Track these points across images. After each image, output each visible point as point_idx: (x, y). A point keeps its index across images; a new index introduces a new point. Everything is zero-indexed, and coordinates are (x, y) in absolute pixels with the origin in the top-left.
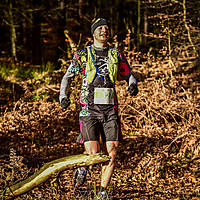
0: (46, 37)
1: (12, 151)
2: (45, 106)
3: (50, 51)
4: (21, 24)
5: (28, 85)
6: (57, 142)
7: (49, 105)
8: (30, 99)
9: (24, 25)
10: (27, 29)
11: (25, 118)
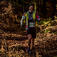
0: (48, 8)
1: (37, 53)
2: (49, 35)
3: (50, 13)
4: (38, 3)
5: (42, 27)
6: (54, 49)
7: (50, 34)
8: (43, 32)
9: (39, 3)
10: (41, 5)
11: (41, 40)
